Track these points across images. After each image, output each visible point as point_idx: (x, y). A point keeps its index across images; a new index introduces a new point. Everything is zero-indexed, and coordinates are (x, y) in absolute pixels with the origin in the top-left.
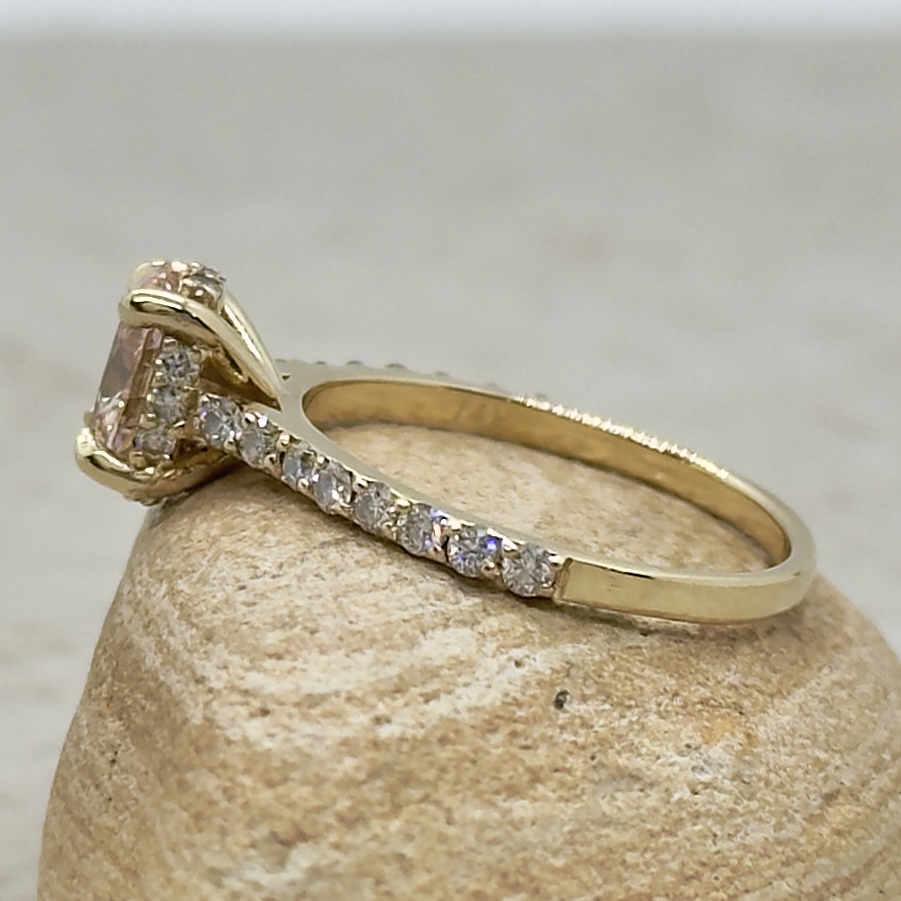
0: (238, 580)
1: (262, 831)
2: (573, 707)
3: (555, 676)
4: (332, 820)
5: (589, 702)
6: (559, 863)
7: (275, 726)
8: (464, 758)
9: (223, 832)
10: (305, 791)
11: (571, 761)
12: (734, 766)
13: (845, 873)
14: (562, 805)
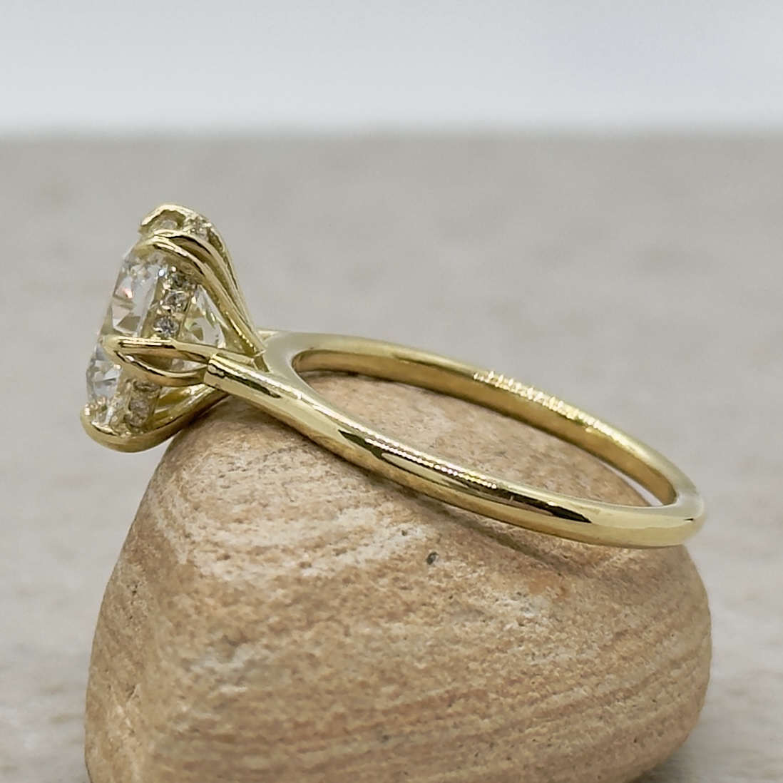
0: (220, 472)
1: (218, 635)
2: (440, 564)
3: (429, 542)
4: (264, 629)
5: (452, 561)
6: (422, 666)
7: (233, 566)
8: (360, 593)
9: (193, 635)
10: (248, 609)
11: (435, 599)
12: (551, 609)
13: (627, 685)
14: (426, 628)
